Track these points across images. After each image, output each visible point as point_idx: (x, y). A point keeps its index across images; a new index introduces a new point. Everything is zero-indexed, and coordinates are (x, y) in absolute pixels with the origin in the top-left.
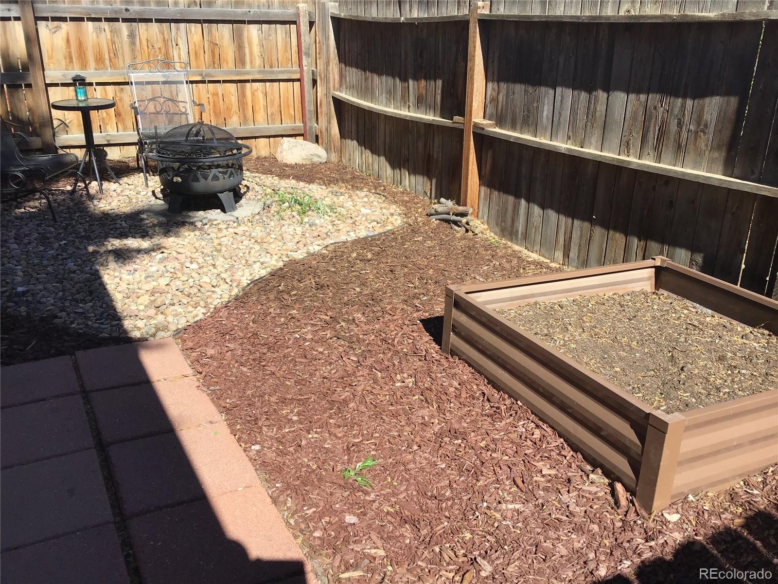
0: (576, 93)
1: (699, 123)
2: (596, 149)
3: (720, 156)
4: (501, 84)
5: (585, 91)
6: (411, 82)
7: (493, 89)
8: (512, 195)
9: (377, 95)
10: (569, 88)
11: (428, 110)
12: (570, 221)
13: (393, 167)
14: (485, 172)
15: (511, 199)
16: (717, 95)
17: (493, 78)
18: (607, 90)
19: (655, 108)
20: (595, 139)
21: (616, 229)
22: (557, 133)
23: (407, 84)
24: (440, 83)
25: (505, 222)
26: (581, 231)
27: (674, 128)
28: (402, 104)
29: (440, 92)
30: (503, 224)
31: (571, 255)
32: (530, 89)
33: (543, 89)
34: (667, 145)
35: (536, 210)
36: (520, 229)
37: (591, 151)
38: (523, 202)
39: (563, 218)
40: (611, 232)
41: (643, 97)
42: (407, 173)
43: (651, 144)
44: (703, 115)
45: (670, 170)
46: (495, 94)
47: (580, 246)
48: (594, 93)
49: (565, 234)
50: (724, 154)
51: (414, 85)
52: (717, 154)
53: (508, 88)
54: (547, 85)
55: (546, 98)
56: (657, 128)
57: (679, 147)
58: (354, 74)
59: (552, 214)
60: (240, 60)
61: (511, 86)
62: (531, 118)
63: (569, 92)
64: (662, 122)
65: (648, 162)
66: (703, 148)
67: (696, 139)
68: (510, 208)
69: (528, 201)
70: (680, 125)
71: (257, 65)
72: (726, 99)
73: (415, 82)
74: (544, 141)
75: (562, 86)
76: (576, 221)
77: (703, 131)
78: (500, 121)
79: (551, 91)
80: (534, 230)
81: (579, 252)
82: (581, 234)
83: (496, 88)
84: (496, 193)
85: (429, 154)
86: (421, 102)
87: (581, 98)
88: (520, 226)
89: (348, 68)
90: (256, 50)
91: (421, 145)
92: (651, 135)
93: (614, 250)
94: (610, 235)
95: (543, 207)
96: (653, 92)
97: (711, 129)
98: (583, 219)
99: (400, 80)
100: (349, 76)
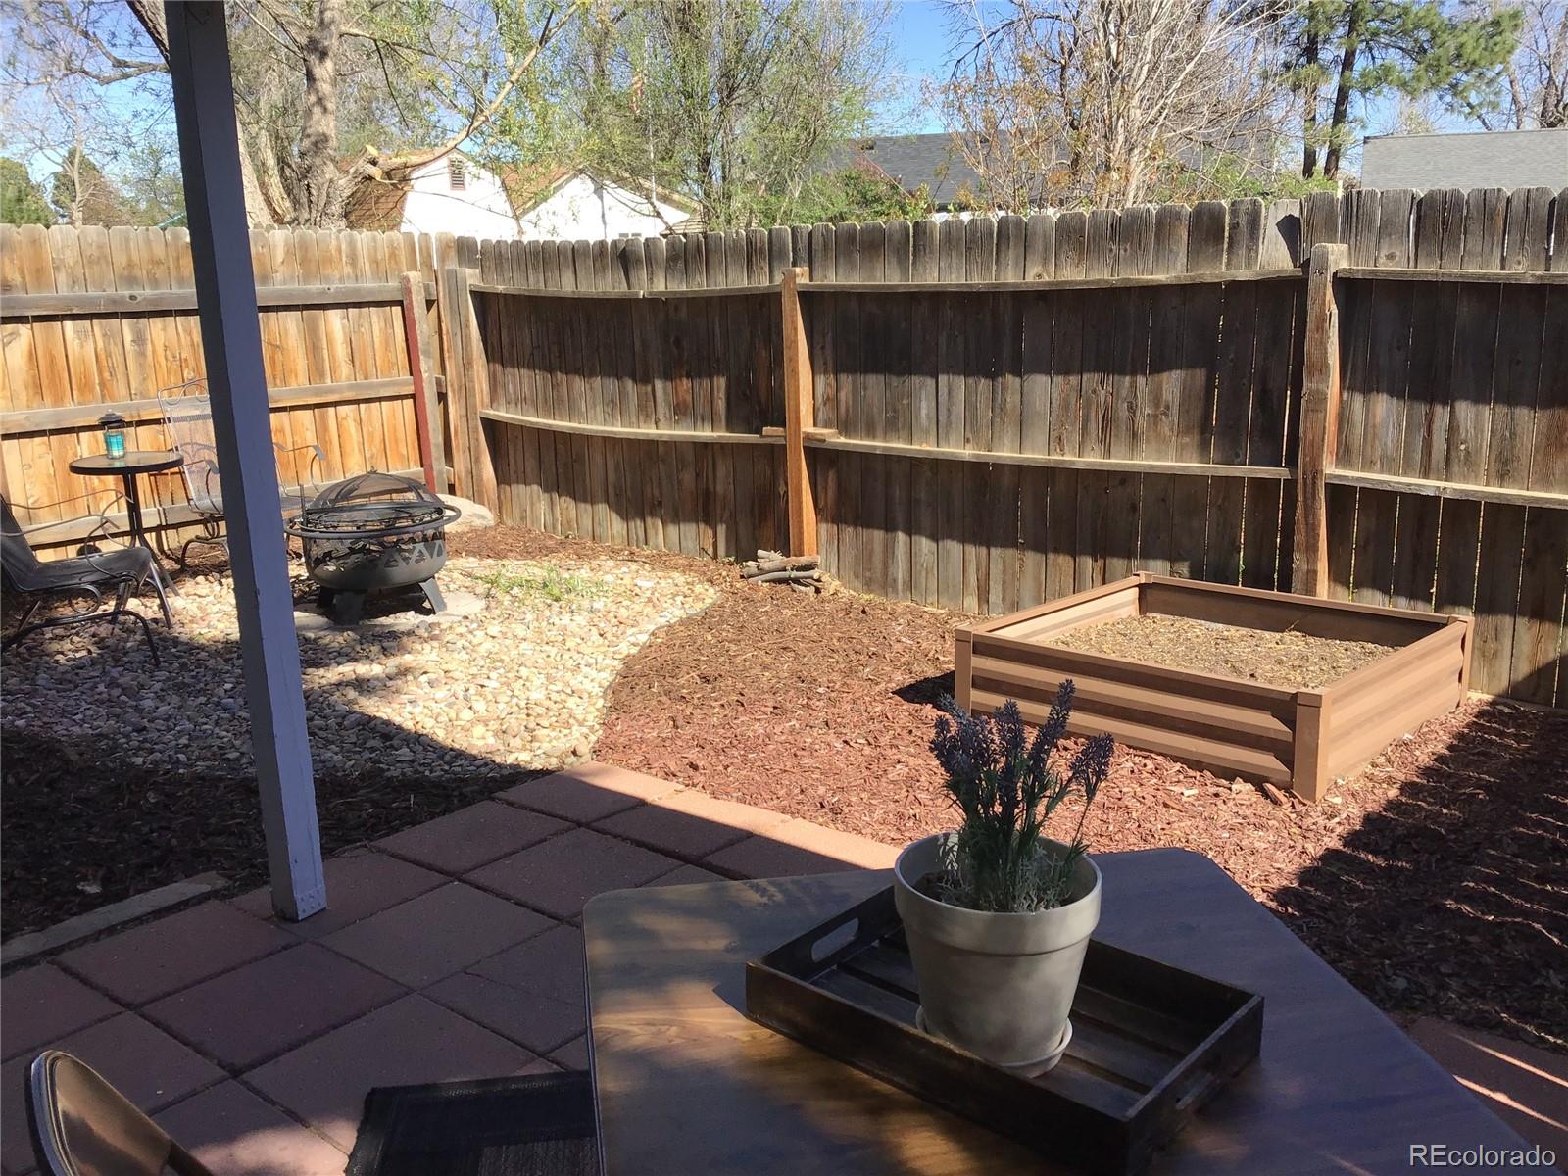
0: (971, 381)
1: (1157, 405)
2: (1012, 451)
3: (1191, 440)
4: (843, 377)
5: (986, 377)
6: (659, 385)
7: (828, 385)
8: (879, 528)
9: (584, 409)
10: (959, 375)
11: (699, 423)
12: (983, 550)
13: (626, 517)
14: (826, 502)
15: (878, 535)
16: (1177, 369)
17: (826, 368)
18: (1018, 373)
19: (1094, 392)
20: (1009, 435)
21: (1057, 550)
22: (947, 434)
23: (649, 388)
24: (721, 383)
25: (870, 570)
26: (1004, 562)
27: (1123, 412)
28: (641, 418)
29: (722, 395)
30: (868, 574)
31: (992, 598)
32: (895, 381)
33: (916, 380)
34: (1117, 436)
35: (925, 544)
36: (900, 576)
37: (1006, 452)
38: (901, 536)
39: (971, 549)
40: (1051, 556)
41: (1074, 380)
42: (660, 524)
43: (1094, 436)
44: (1162, 395)
45: (1126, 465)
46: (832, 392)
47: (1004, 583)
48: (1000, 379)
49: (978, 570)
50: (1197, 437)
51: (665, 389)
52: (1186, 440)
53: (854, 382)
54: (920, 372)
55: (923, 392)
56: (1100, 416)
57: (1134, 435)
58: (523, 380)
59: (954, 547)
60: (316, 370)
61: (860, 378)
62: (901, 420)
63: (960, 382)
64: (1107, 409)
65: (1093, 459)
66: (1168, 433)
67: (1156, 424)
68: (878, 548)
69: (909, 533)
70: (1132, 408)
71: (344, 376)
72: (1189, 372)
73: (669, 384)
74: (925, 447)
75: (948, 373)
76: (992, 550)
77: (1165, 414)
78: (845, 427)
79: (930, 382)
80: (924, 574)
81: (1004, 591)
82: (1005, 567)
83: (833, 383)
84: (850, 530)
85: (707, 489)
86: (681, 411)
87: (980, 387)
88: (900, 572)
89: (509, 370)
90: (341, 351)
91: (688, 477)
92: (1092, 426)
93: (1058, 580)
94: (1050, 562)
95: (935, 537)
96: (1089, 371)
97: (1175, 410)
98: (1004, 545)
99: (635, 381)
100: (514, 383)
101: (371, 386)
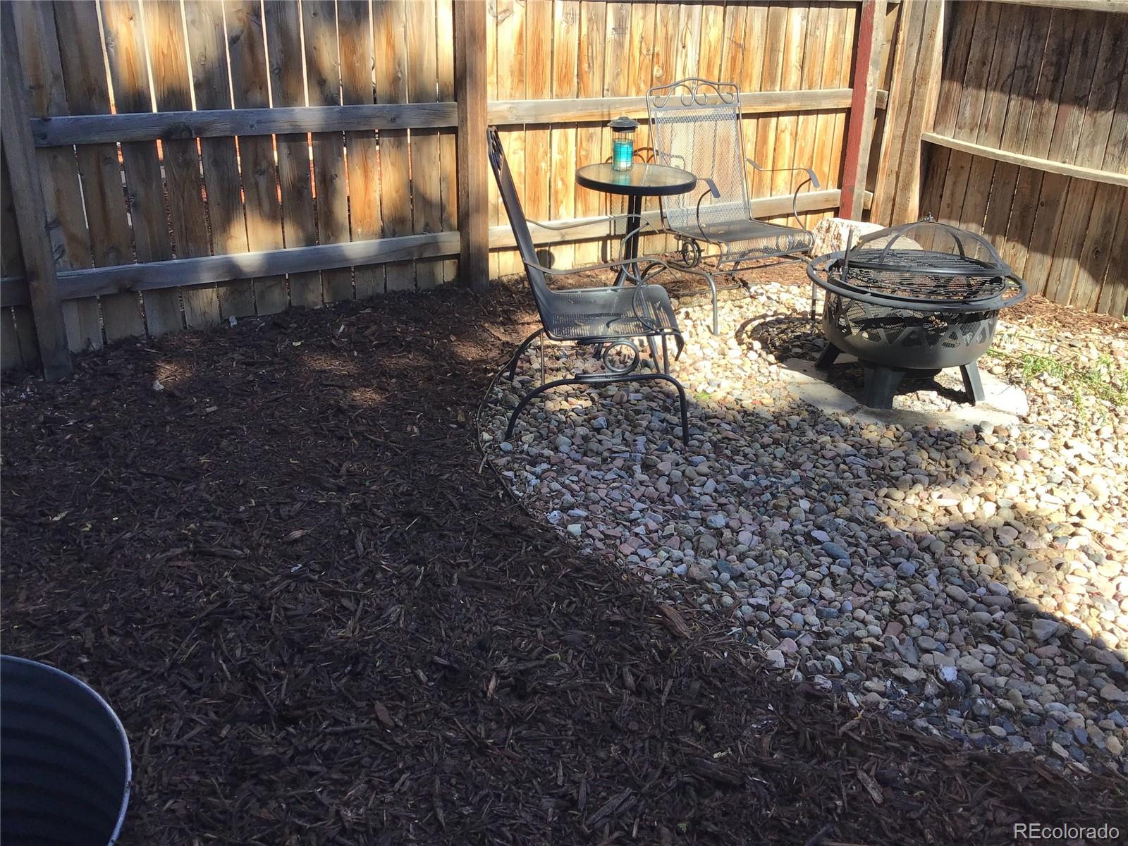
9: (1074, 146)
58: (990, 104)
60: (769, 74)
71: (791, 84)
90: (794, 55)
100: (974, 106)
101: (814, 97)
